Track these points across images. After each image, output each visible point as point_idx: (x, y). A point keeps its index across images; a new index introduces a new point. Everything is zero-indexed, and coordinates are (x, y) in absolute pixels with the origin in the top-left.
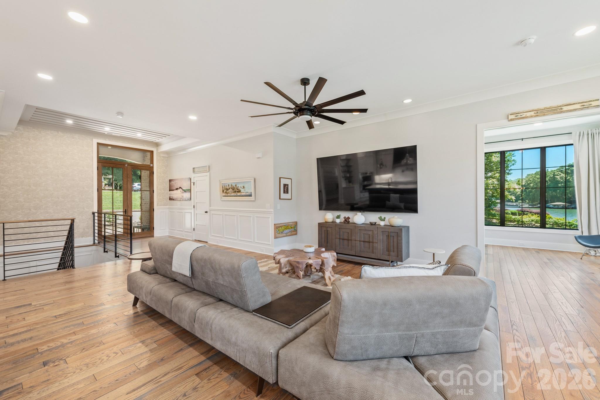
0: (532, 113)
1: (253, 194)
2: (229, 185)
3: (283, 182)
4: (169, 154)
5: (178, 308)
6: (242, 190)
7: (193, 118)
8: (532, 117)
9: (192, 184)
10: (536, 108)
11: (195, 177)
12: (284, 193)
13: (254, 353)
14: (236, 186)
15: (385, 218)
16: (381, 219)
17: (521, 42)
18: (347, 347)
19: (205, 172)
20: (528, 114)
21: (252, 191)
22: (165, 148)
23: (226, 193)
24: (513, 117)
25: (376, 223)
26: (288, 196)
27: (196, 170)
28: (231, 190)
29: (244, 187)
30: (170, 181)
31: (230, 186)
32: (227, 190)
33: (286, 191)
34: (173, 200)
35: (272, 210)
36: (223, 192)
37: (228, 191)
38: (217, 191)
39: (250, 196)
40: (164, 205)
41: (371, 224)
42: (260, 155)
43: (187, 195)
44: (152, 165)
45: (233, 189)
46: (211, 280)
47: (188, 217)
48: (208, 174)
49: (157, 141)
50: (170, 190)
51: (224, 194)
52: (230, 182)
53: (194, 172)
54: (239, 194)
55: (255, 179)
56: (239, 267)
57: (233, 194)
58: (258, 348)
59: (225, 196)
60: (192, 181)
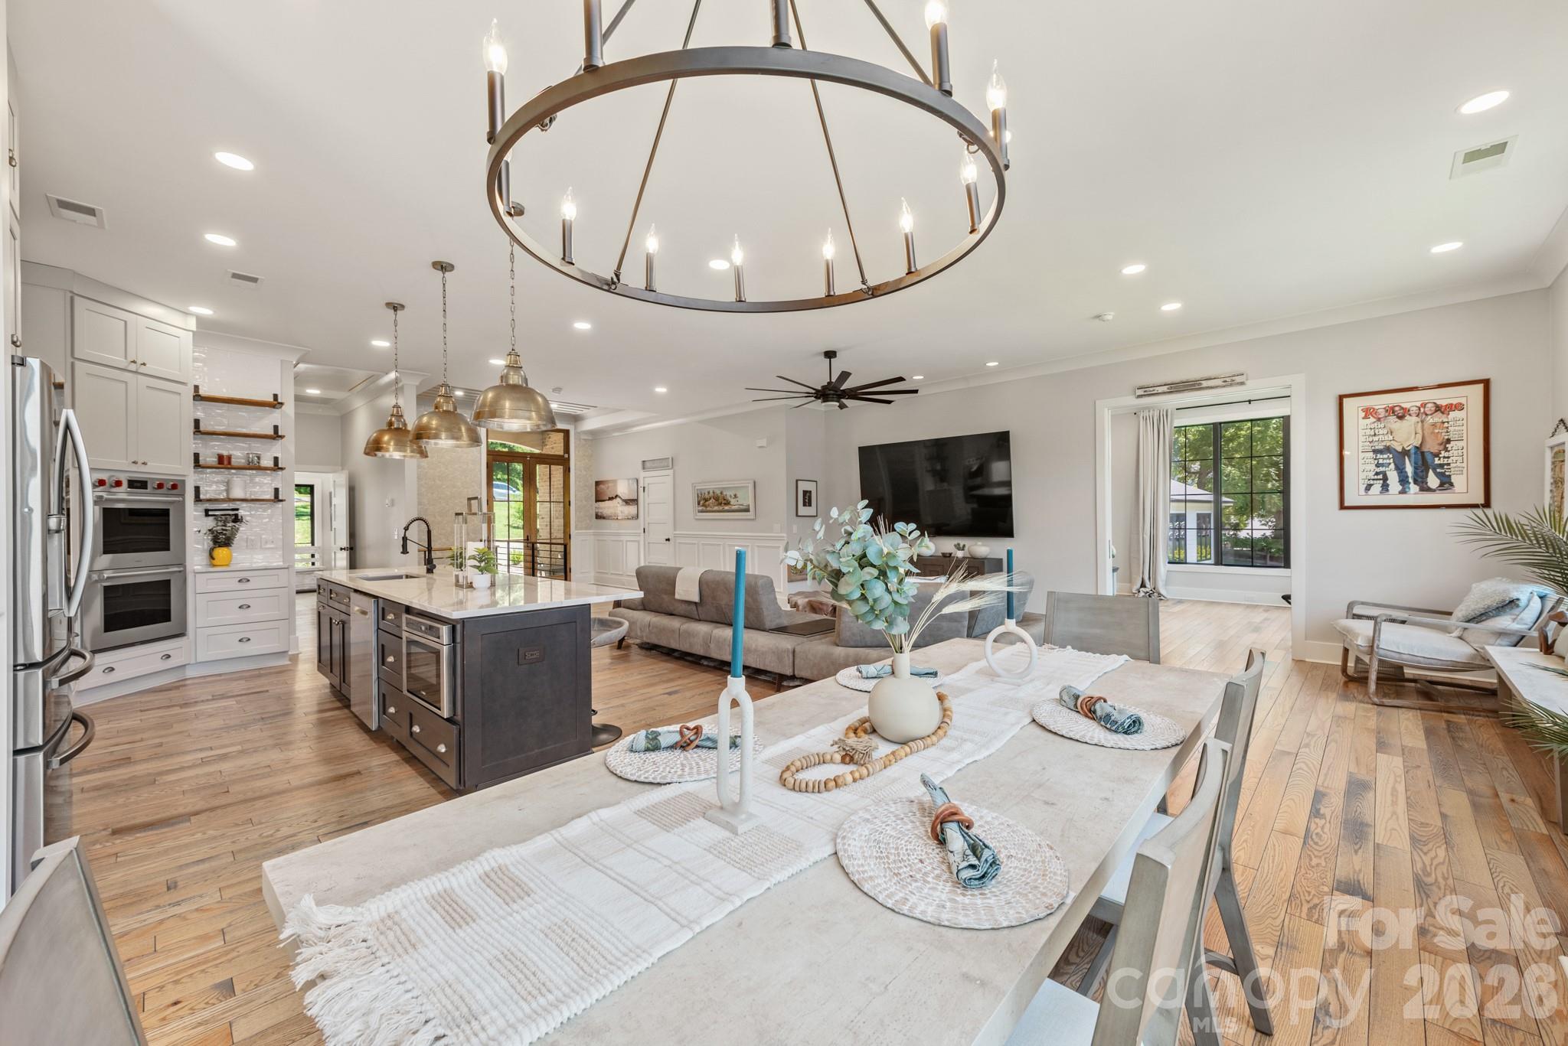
0: (1165, 389)
1: (752, 508)
2: (709, 493)
3: (803, 486)
4: (596, 436)
5: (689, 634)
6: (733, 501)
7: (661, 390)
8: (1164, 393)
9: (641, 490)
10: (1169, 380)
11: (647, 478)
12: (804, 505)
13: (774, 652)
14: (721, 493)
15: (964, 546)
16: (958, 547)
17: (1098, 317)
18: (848, 634)
19: (666, 467)
20: (1160, 389)
21: (751, 502)
22: (591, 424)
23: (703, 505)
24: (1140, 392)
25: (951, 554)
26: (811, 511)
27: (648, 465)
28: (712, 500)
29: (735, 496)
30: (597, 483)
31: (711, 493)
32: (706, 500)
33: (807, 502)
34: (604, 518)
35: (785, 535)
36: (699, 504)
37: (707, 503)
38: (689, 503)
39: (747, 510)
40: (586, 529)
41: (944, 555)
42: (763, 442)
43: (631, 510)
44: (566, 456)
45: (717, 499)
46: (723, 603)
47: (632, 548)
48: (670, 472)
49: (579, 412)
50: (597, 501)
51: (700, 508)
52: (711, 487)
53: (644, 468)
54: (726, 508)
55: (755, 483)
56: (756, 583)
57: (716, 508)
58: (777, 648)
59: (702, 511)
60: (641, 484)
